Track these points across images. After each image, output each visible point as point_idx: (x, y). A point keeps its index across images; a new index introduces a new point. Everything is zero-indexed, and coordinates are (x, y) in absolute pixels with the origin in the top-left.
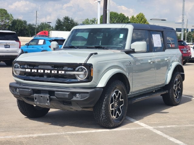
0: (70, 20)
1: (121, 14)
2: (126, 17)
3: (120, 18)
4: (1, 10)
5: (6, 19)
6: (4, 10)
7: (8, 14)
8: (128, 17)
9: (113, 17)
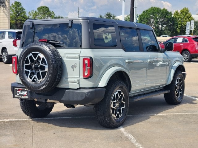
0: (112, 17)
1: (164, 9)
2: (169, 12)
3: (163, 13)
4: (43, 8)
5: (47, 17)
6: (46, 7)
7: (50, 12)
8: (171, 12)
9: (155, 13)
